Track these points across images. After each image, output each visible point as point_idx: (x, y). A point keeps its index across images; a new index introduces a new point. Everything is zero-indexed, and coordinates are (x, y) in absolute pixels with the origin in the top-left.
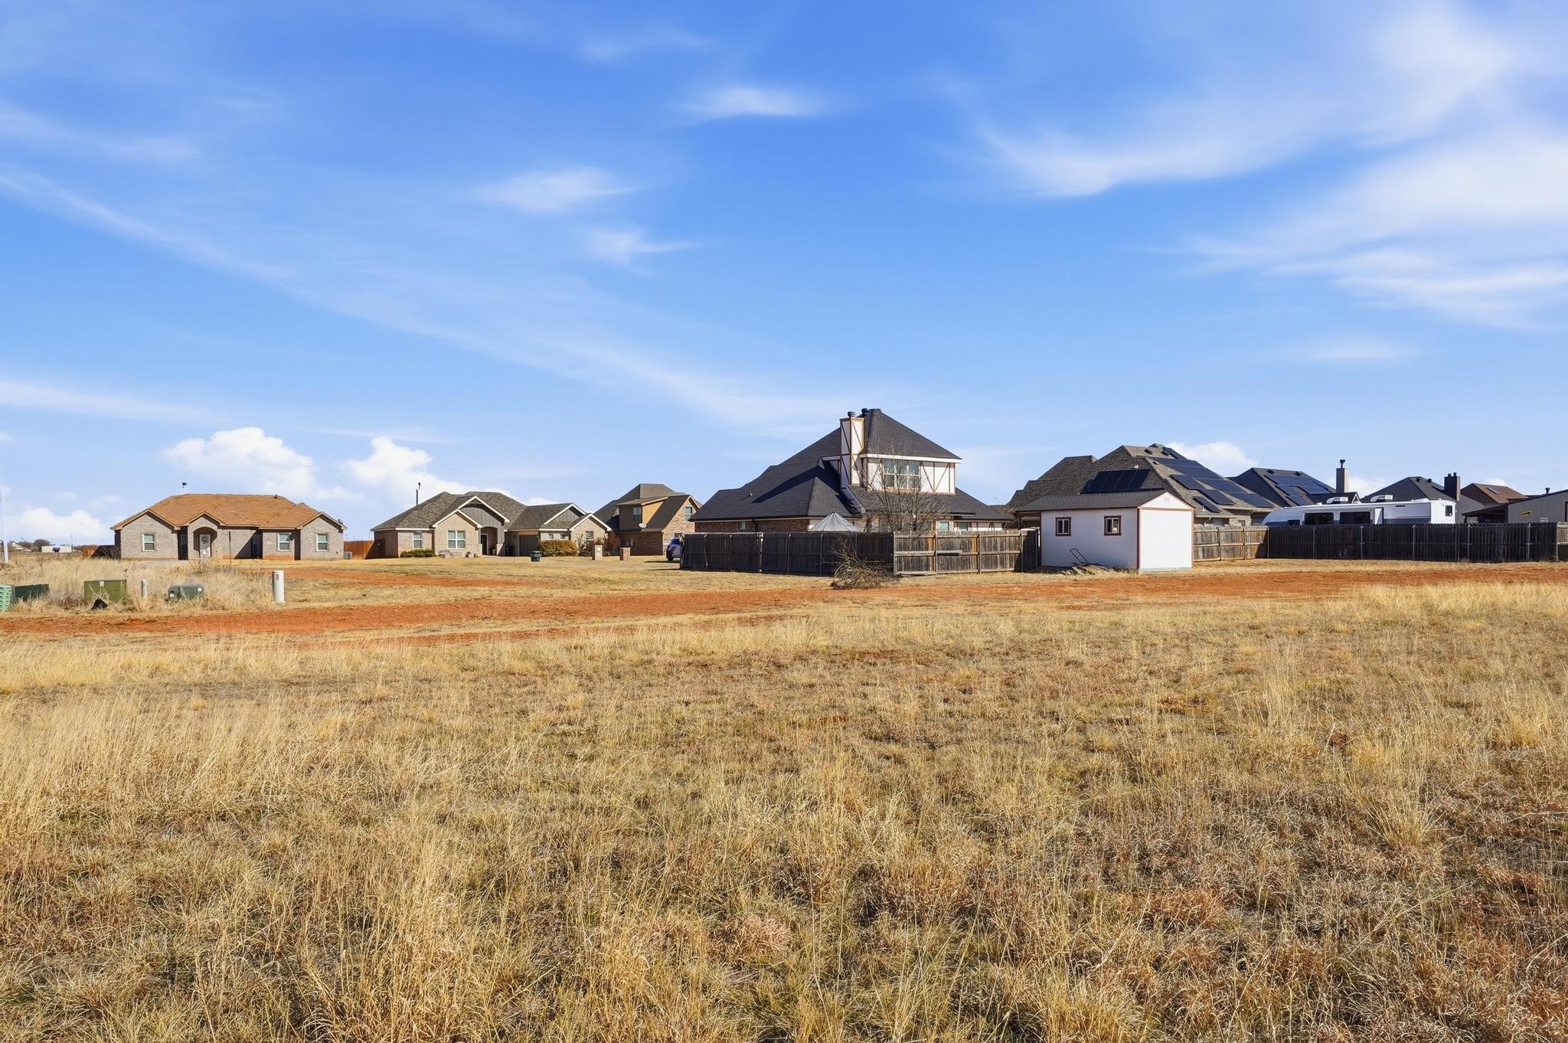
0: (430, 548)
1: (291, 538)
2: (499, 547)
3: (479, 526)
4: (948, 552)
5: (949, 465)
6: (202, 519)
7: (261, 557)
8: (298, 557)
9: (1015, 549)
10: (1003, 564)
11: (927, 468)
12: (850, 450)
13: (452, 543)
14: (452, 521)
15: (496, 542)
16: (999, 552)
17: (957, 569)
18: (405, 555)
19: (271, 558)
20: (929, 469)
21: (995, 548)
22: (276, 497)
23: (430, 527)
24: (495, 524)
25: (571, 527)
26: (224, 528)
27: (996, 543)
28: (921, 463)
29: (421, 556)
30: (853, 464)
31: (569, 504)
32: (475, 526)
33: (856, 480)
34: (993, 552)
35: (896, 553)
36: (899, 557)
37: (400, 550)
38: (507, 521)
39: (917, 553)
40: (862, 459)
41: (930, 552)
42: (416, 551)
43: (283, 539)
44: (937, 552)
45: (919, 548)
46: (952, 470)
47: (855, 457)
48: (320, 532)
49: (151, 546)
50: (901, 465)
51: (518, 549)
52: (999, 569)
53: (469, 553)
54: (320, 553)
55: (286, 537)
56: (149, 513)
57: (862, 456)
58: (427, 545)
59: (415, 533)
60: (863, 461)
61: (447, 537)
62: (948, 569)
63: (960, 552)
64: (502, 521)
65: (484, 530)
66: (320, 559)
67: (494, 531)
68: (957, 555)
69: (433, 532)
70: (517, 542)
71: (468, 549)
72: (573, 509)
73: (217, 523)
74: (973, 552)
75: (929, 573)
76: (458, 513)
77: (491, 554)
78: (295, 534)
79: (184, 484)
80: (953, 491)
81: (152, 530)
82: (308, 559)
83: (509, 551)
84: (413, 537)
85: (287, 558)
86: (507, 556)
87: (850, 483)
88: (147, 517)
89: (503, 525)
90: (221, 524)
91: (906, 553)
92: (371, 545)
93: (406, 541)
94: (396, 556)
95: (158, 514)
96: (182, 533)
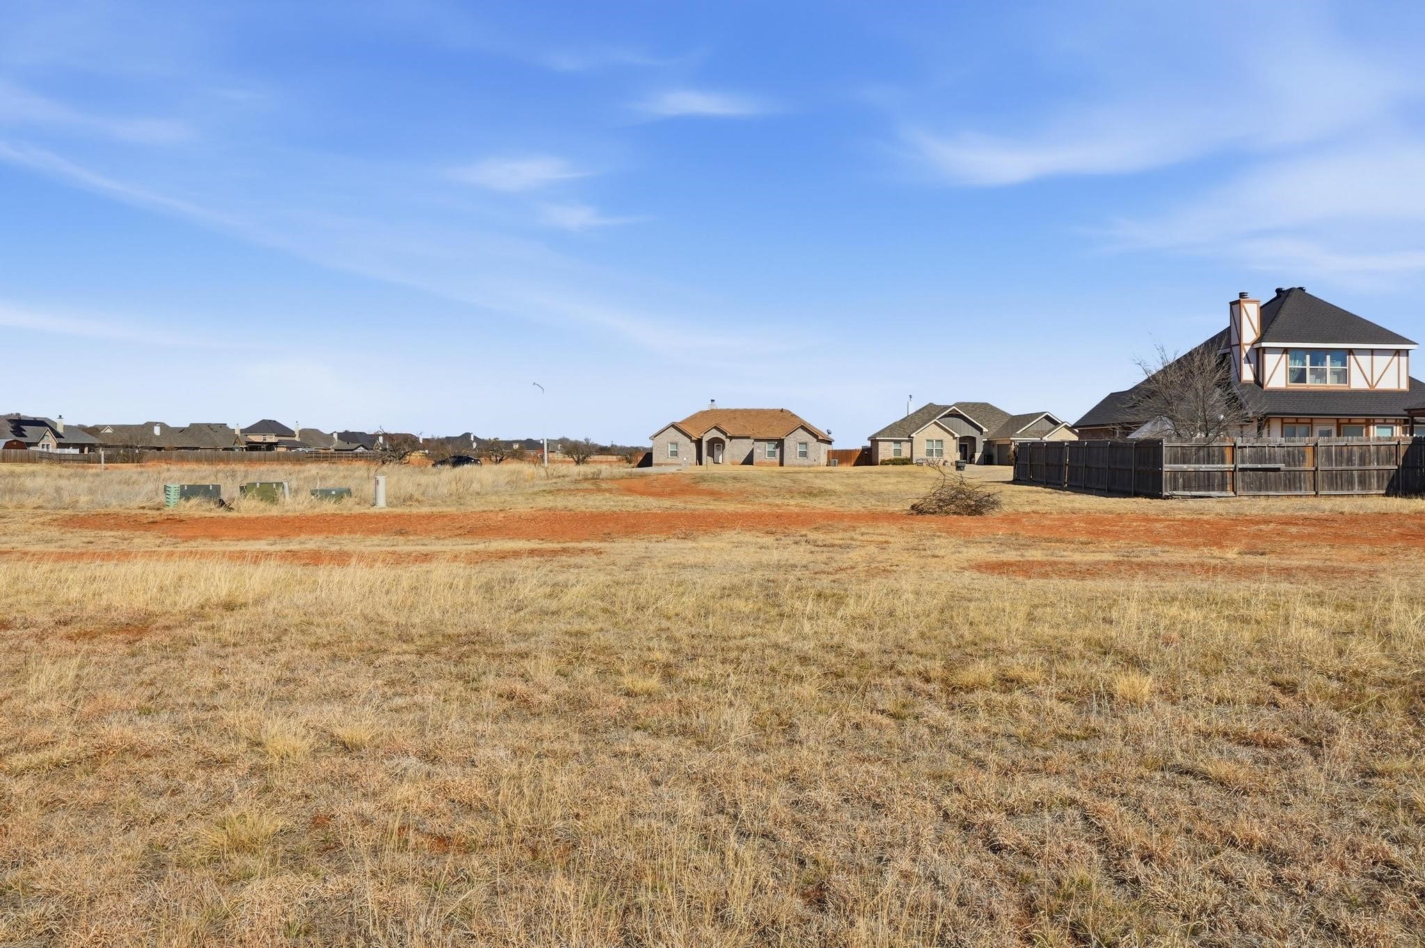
0: (909, 456)
1: (777, 447)
2: (978, 456)
3: (957, 435)
4: (1259, 466)
5: (1398, 352)
6: (714, 430)
7: (752, 464)
8: (781, 464)
9: (1388, 462)
10: (1364, 483)
11: (1359, 358)
12: (1240, 339)
13: (930, 452)
14: (931, 431)
15: (974, 451)
16: (1356, 467)
17: (1277, 490)
18: (884, 463)
19: (761, 464)
20: (1364, 360)
21: (1350, 461)
22: (782, 410)
23: (909, 437)
24: (973, 432)
25: (1045, 435)
26: (731, 438)
27: (1351, 454)
28: (1350, 351)
29: (899, 464)
30: (1244, 355)
31: (1043, 413)
32: (953, 435)
33: (1248, 374)
34: (1344, 467)
35: (1167, 467)
36: (1174, 473)
37: (881, 458)
38: (985, 430)
39: (1204, 467)
40: (1258, 349)
41: (1229, 466)
42: (896, 459)
43: (770, 447)
44: (1240, 466)
45: (1209, 460)
46: (1403, 359)
47: (1247, 348)
48: (801, 441)
49: (675, 454)
50: (1318, 357)
51: (996, 459)
52: (1357, 490)
53: (946, 461)
54: (801, 460)
55: (773, 446)
56: (673, 426)
57: (1256, 346)
58: (905, 453)
59: (896, 442)
60: (1258, 354)
61: (926, 447)
62: (1260, 490)
63: (1282, 466)
64: (981, 430)
65: (962, 439)
66: (800, 466)
67: (973, 439)
68: (1278, 470)
69: (911, 441)
70: (995, 451)
71: (946, 457)
72: (1048, 418)
73: (725, 434)
74: (1308, 466)
75: (1224, 494)
76: (935, 423)
77: (971, 463)
78: (780, 443)
79: (713, 401)
80: (1404, 386)
81: (676, 440)
82: (790, 466)
83: (988, 460)
84: (893, 446)
85: (773, 464)
86: (985, 464)
87: (1240, 380)
88: (672, 429)
89: (981, 434)
90: (728, 435)
91: (1185, 466)
92: (858, 454)
93: (886, 451)
94: (877, 464)
95: (682, 427)
96: (699, 443)
